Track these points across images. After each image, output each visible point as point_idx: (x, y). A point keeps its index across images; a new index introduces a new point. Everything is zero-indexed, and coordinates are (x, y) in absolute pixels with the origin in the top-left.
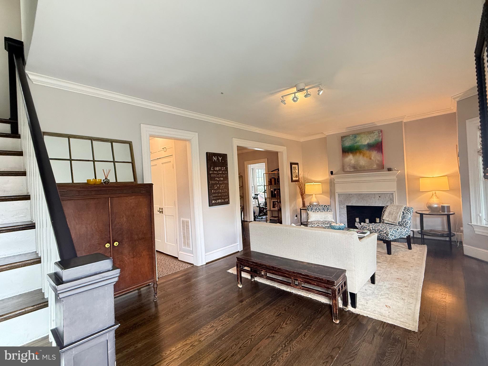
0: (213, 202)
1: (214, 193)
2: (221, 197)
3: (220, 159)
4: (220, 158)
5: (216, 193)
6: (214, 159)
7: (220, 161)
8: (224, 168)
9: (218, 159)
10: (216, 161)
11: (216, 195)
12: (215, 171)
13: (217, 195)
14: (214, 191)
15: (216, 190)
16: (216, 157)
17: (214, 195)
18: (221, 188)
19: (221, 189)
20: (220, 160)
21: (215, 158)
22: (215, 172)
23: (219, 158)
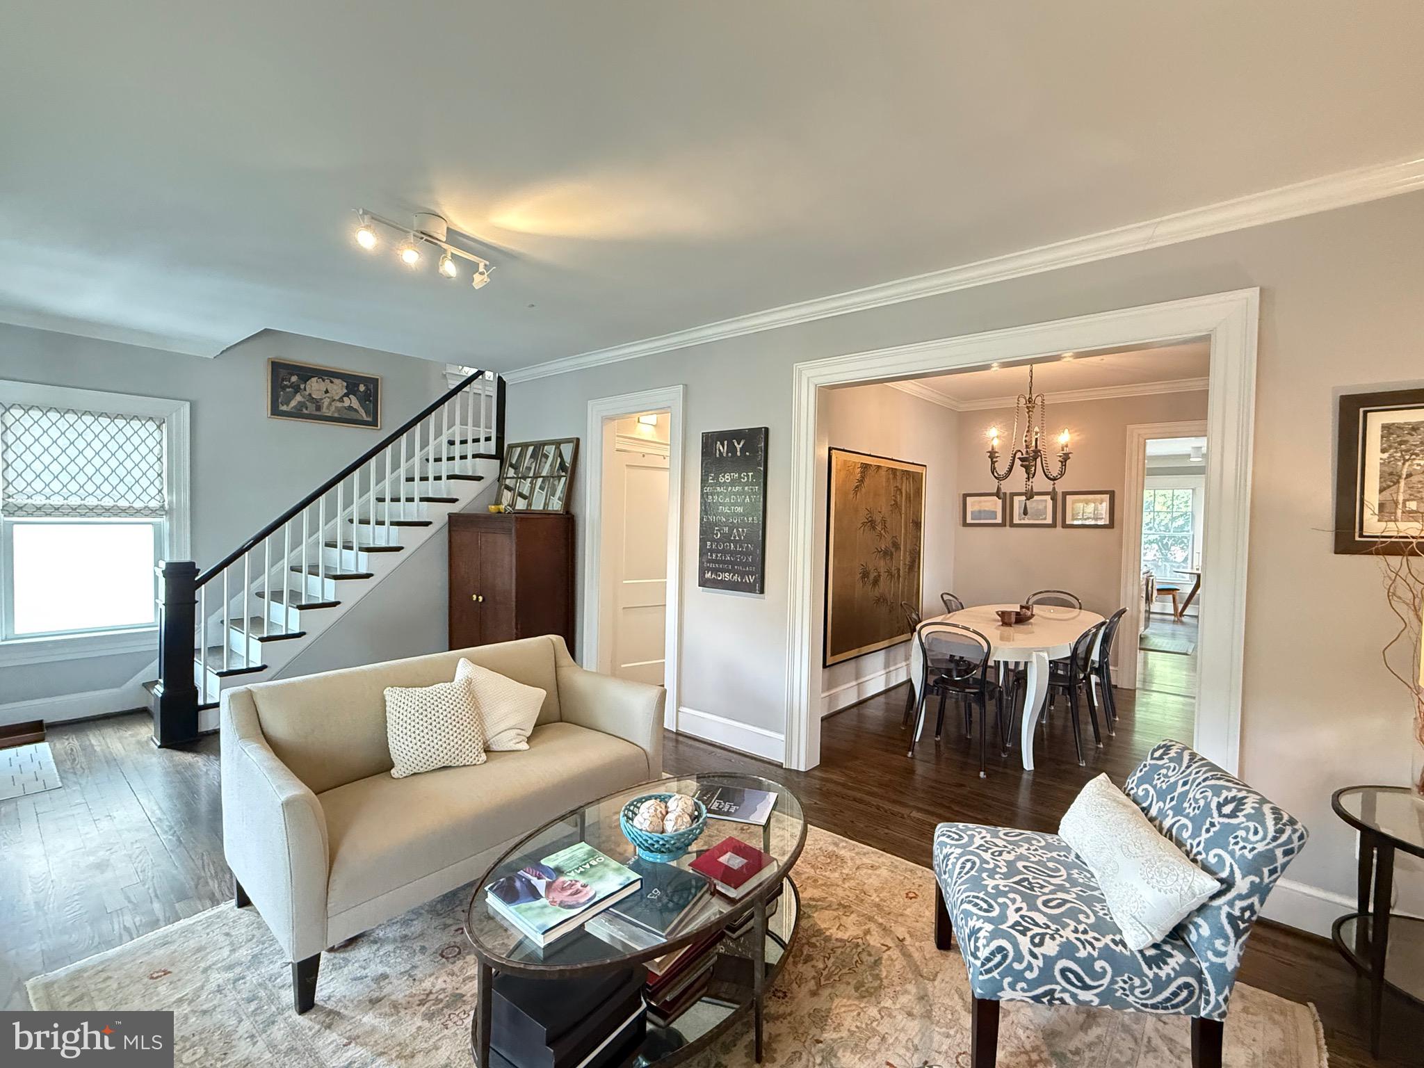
0: (708, 575)
1: (711, 551)
2: (733, 567)
3: (738, 447)
4: (739, 444)
5: (717, 551)
6: (720, 450)
7: (739, 454)
8: (750, 474)
9: (732, 449)
10: (725, 455)
11: (717, 556)
12: (720, 485)
13: (721, 556)
14: (711, 545)
15: (718, 541)
16: (726, 442)
17: (711, 556)
18: (735, 537)
19: (735, 542)
20: (738, 450)
21: (721, 448)
22: (718, 488)
23: (736, 444)
